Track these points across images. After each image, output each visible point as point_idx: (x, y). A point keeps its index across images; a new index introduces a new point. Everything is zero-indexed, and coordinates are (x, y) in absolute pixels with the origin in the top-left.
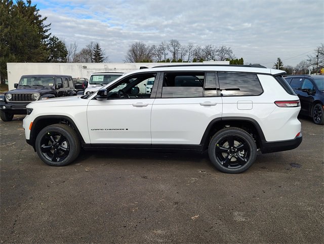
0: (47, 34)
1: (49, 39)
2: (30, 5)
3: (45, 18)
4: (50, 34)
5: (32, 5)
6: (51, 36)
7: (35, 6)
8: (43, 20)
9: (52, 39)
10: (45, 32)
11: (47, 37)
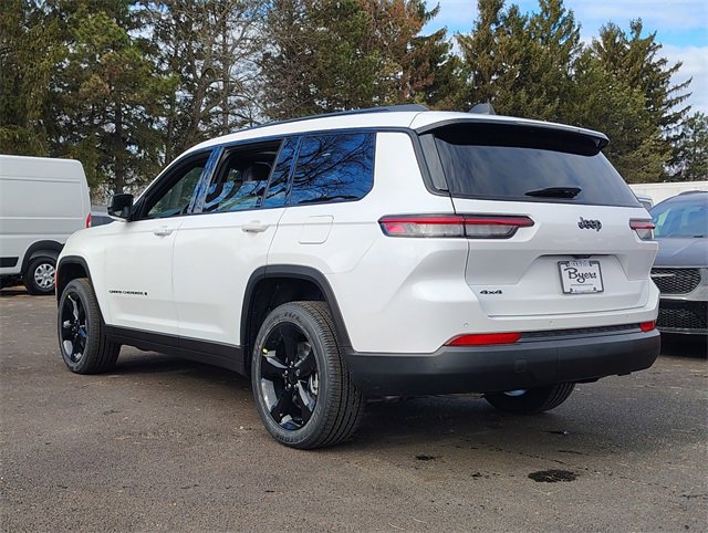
0: (676, 109)
1: (680, 121)
2: (638, 35)
3: (677, 67)
4: (689, 107)
5: (643, 36)
6: (690, 114)
7: (652, 38)
8: (672, 70)
9: (691, 123)
10: (670, 104)
11: (677, 116)
